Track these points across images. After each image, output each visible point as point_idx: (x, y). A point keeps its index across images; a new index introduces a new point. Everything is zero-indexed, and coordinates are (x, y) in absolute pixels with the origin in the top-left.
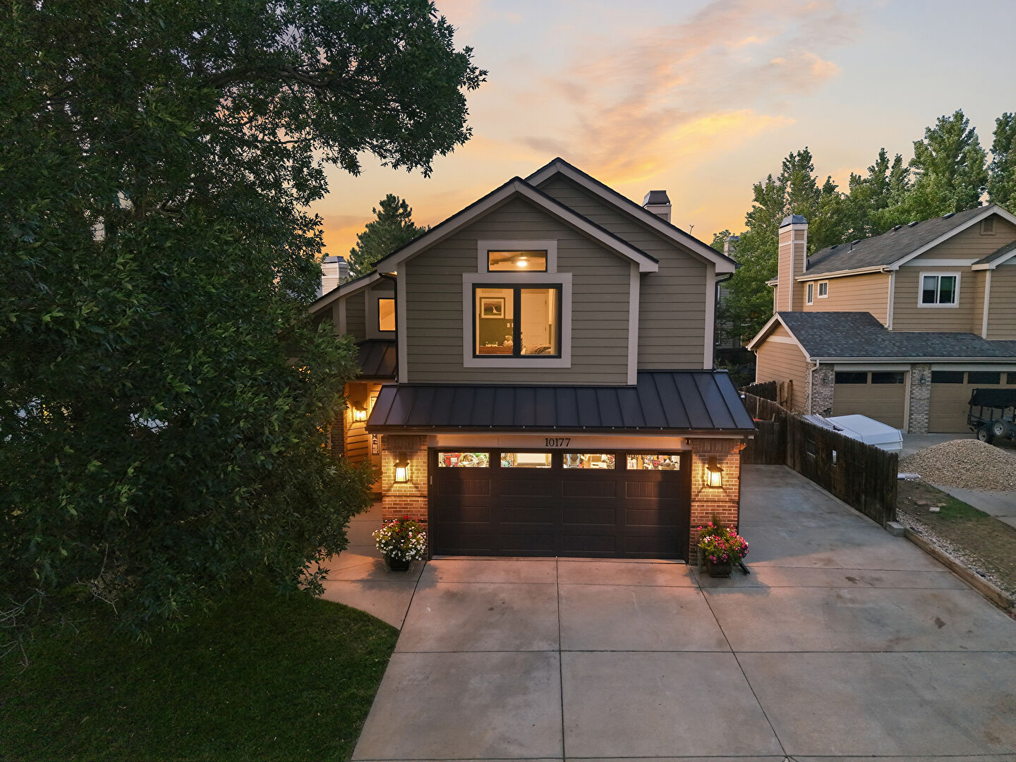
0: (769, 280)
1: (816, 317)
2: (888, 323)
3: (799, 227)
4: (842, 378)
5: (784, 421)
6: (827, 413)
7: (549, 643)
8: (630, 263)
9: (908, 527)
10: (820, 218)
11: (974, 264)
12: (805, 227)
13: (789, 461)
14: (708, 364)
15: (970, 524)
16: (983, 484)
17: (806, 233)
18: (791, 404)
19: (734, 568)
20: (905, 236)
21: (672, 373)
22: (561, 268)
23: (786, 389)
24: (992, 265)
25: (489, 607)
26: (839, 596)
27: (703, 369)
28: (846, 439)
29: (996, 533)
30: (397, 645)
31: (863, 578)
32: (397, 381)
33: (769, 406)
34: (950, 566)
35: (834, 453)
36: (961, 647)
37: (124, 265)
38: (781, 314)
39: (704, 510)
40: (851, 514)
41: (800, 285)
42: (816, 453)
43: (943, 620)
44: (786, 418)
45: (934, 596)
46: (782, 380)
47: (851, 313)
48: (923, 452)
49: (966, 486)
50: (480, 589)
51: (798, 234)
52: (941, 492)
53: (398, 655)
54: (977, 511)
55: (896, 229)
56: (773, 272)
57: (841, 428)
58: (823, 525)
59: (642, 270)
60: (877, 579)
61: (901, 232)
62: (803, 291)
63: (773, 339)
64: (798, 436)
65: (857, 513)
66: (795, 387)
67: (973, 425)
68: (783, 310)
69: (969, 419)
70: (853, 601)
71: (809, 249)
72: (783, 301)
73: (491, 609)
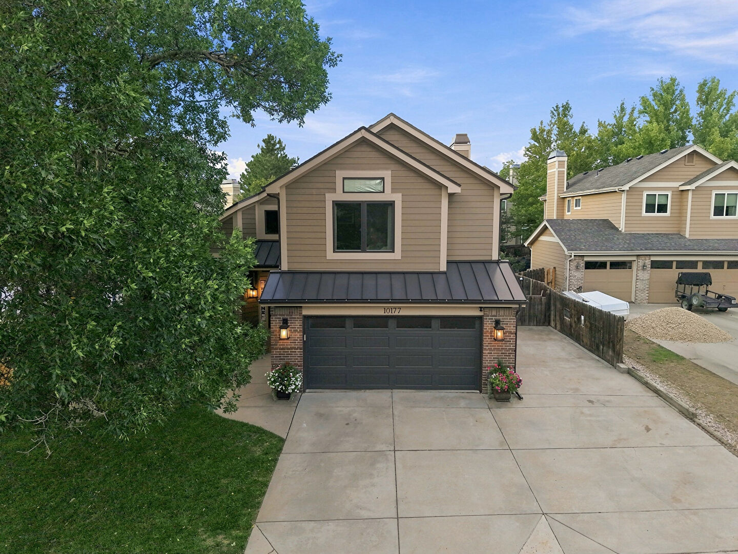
0: (540, 196)
1: (572, 223)
2: (622, 227)
3: (561, 159)
4: (590, 265)
5: (549, 296)
6: (579, 290)
7: (387, 445)
8: (441, 187)
9: (631, 367)
10: (577, 151)
11: (681, 185)
12: (566, 159)
13: (552, 323)
14: (495, 257)
15: (672, 364)
16: (684, 338)
17: (566, 163)
18: (555, 284)
19: (512, 395)
20: (634, 164)
21: (470, 262)
22: (394, 190)
23: (551, 274)
24: (693, 187)
25: (347, 423)
26: (582, 413)
27: (491, 260)
28: (591, 307)
29: (688, 370)
30: (284, 448)
31: (598, 401)
32: (280, 269)
33: (539, 285)
34: (657, 392)
35: (583, 317)
36: (660, 444)
37: (108, 193)
38: (548, 221)
39: (492, 356)
40: (593, 359)
41: (562, 200)
42: (570, 317)
43: (650, 427)
44: (550, 295)
45: (645, 411)
46: (549, 267)
47: (596, 220)
48: (643, 316)
49: (672, 339)
50: (340, 411)
51: (561, 164)
52: (654, 343)
53: (285, 455)
54: (677, 355)
55: (628, 161)
56: (544, 191)
57: (587, 300)
58: (573, 365)
59: (450, 191)
60: (608, 401)
61: (631, 163)
62: (564, 204)
63: (542, 238)
64: (559, 305)
65: (597, 358)
66: (557, 272)
67: (679, 298)
68: (550, 218)
69: (676, 293)
70: (591, 415)
71: (568, 174)
72: (550, 211)
73: (347, 424)
